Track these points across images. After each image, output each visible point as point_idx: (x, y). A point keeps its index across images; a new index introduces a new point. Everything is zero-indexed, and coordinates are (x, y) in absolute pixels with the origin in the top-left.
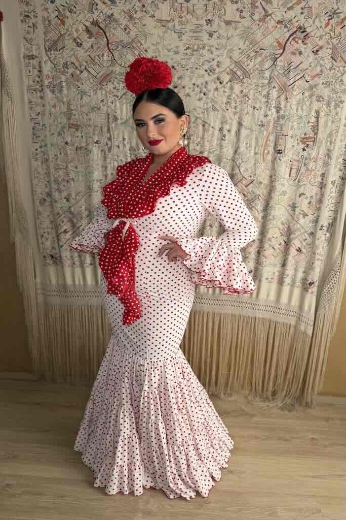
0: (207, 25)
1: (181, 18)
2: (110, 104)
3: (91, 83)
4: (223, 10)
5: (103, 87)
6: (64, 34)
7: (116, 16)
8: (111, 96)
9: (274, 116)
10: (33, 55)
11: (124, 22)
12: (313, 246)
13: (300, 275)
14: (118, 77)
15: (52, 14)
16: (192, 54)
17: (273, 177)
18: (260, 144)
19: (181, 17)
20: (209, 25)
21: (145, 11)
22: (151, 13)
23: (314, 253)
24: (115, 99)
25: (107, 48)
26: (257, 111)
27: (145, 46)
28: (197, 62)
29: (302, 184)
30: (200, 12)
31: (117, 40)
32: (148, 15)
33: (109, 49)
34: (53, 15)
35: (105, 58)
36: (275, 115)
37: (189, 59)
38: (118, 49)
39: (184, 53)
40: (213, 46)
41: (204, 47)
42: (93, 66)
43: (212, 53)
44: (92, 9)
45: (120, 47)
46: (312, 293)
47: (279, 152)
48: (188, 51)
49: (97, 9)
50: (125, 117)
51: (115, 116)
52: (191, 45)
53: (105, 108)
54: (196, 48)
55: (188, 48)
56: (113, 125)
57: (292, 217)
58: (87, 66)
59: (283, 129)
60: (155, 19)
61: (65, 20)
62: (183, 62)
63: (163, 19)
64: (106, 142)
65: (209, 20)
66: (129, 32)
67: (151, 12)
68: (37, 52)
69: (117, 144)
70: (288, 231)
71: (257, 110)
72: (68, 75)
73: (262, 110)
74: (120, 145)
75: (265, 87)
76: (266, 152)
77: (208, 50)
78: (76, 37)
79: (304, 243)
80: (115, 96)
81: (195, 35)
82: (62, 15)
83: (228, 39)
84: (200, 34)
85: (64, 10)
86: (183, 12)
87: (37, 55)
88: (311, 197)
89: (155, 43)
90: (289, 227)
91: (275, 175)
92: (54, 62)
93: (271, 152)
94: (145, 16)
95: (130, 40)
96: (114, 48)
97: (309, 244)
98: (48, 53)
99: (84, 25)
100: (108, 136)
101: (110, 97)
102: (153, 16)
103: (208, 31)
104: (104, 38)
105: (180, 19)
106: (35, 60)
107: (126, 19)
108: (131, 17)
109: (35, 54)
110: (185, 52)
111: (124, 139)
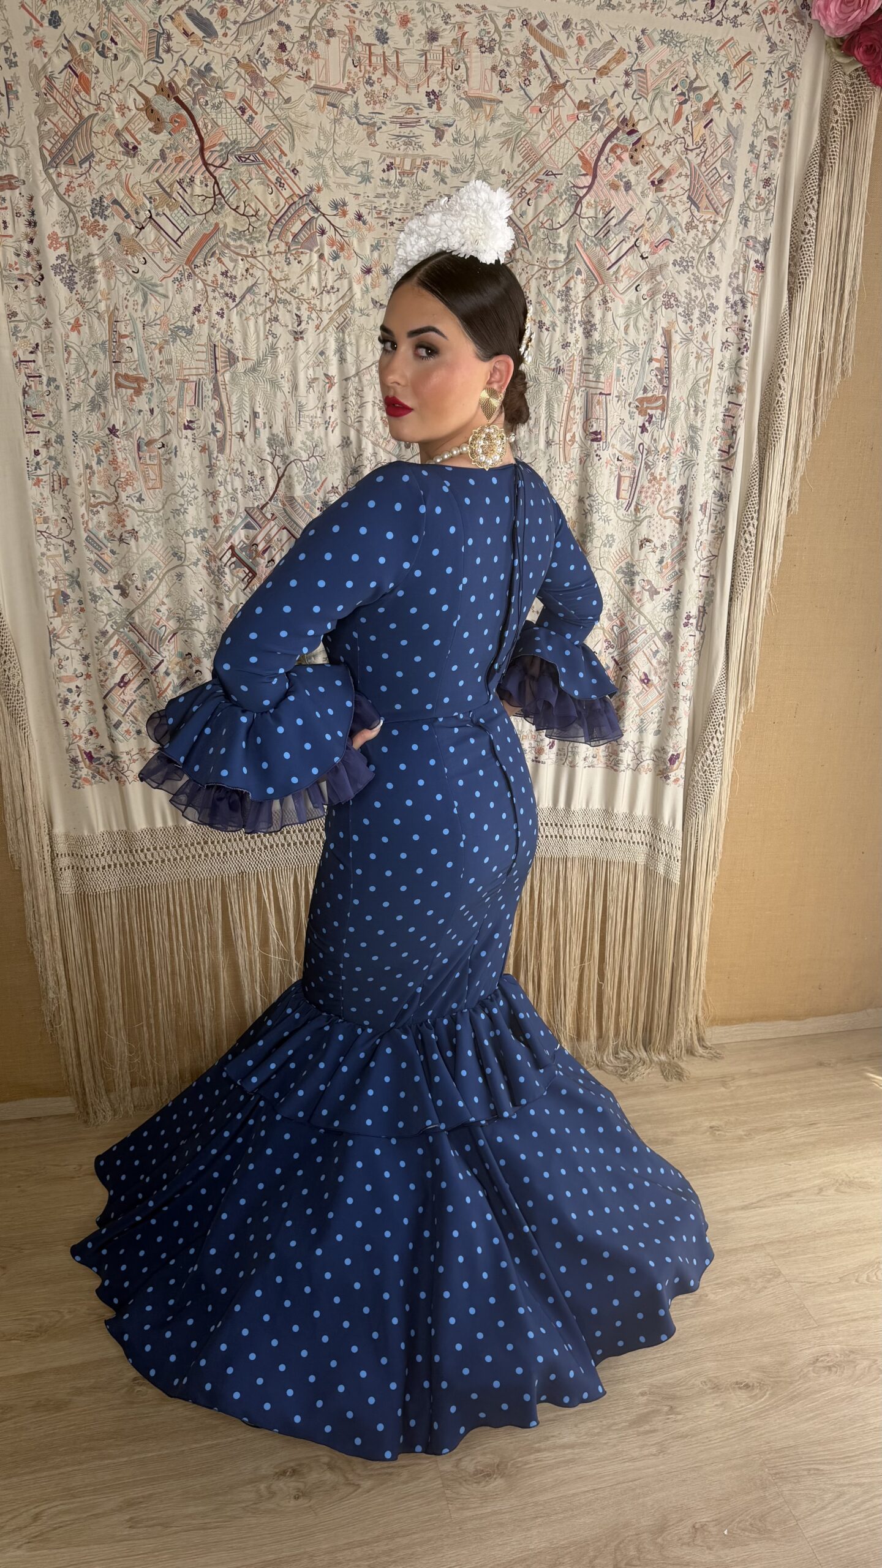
0: (430, 106)
1: (372, 85)
2: (217, 317)
3: (168, 260)
4: (463, 70)
5: (197, 271)
6: (90, 116)
7: (218, 71)
8: (216, 294)
9: (579, 346)
10: (11, 177)
11: (238, 88)
12: (672, 665)
13: (650, 740)
14: (232, 243)
15: (55, 59)
16: (400, 181)
17: (587, 502)
18: (557, 415)
19: (369, 82)
20: (435, 106)
21: (288, 64)
22: (302, 67)
23: (676, 685)
24: (227, 303)
25: (201, 163)
26: (546, 333)
27: (291, 158)
28: (412, 205)
29: (644, 515)
30: (411, 70)
31: (224, 140)
32: (294, 74)
33: (205, 164)
34: (59, 61)
35: (198, 190)
36: (582, 344)
37: (396, 196)
38: (226, 166)
39: (382, 180)
40: (444, 163)
41: (426, 165)
42: (168, 214)
43: (443, 180)
44: (158, 51)
45: (232, 160)
46: (676, 781)
47: (596, 437)
48: (392, 175)
49: (168, 50)
50: (254, 356)
51: (229, 352)
52: (398, 160)
53: (206, 327)
54: (407, 167)
55: (390, 167)
56: (227, 376)
57: (629, 600)
58: (153, 211)
59: (602, 379)
60: (313, 83)
61: (92, 78)
62: (383, 205)
63: (331, 85)
64: (213, 425)
65: (433, 92)
66: (251, 116)
67: (301, 64)
68: (23, 169)
69: (239, 431)
70: (621, 633)
71: (547, 329)
72: (108, 235)
73: (558, 329)
74: (246, 430)
75: (560, 271)
76: (568, 437)
77: (437, 173)
78: (120, 125)
79: (654, 662)
80: (227, 295)
81: (406, 131)
82: (81, 62)
83: (477, 145)
84: (416, 131)
85: (86, 48)
86: (375, 69)
87: (23, 177)
88: (663, 546)
89: (314, 151)
90: (622, 624)
91: (590, 496)
92: (66, 197)
93: (577, 439)
94: (288, 76)
95: (256, 140)
96: (217, 163)
97: (665, 664)
98: (51, 171)
99: (138, 92)
100: (217, 407)
101: (215, 298)
102: (306, 77)
103: (434, 124)
104: (191, 131)
105: (369, 88)
106: (17, 191)
107: (242, 81)
108: (256, 80)
109: (16, 174)
110: (385, 176)
111: (255, 415)
